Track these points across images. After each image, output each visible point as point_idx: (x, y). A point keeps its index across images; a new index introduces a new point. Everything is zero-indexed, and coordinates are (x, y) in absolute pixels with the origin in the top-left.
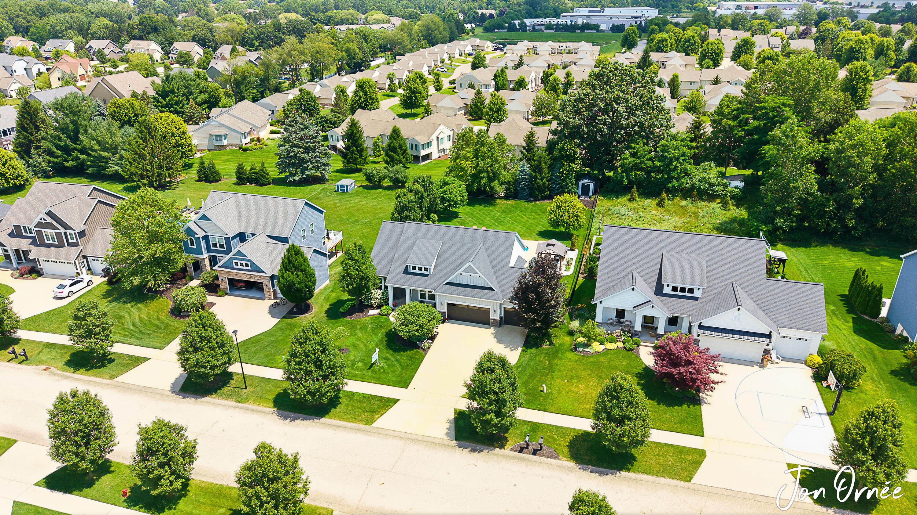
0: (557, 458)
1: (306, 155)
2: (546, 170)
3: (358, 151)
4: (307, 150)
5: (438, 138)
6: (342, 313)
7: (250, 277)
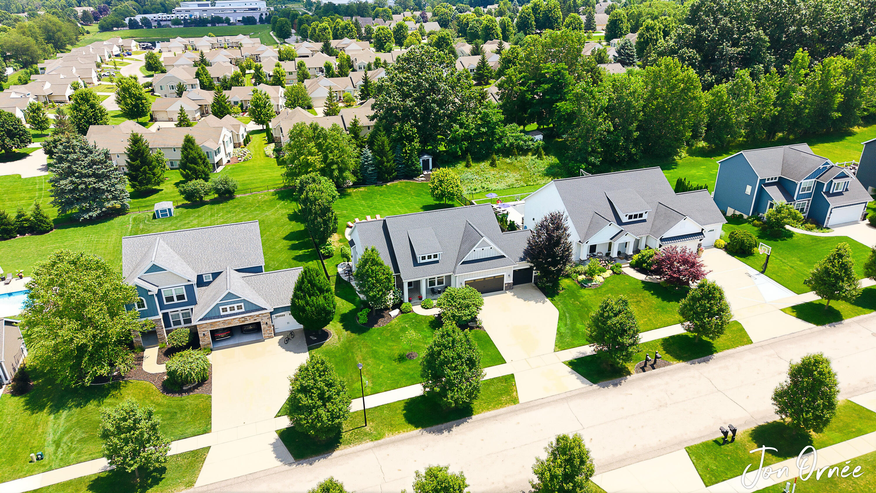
0: (669, 364)
1: (101, 184)
2: (390, 153)
4: (100, 177)
5: (223, 142)
6: (364, 324)
7: (243, 319)
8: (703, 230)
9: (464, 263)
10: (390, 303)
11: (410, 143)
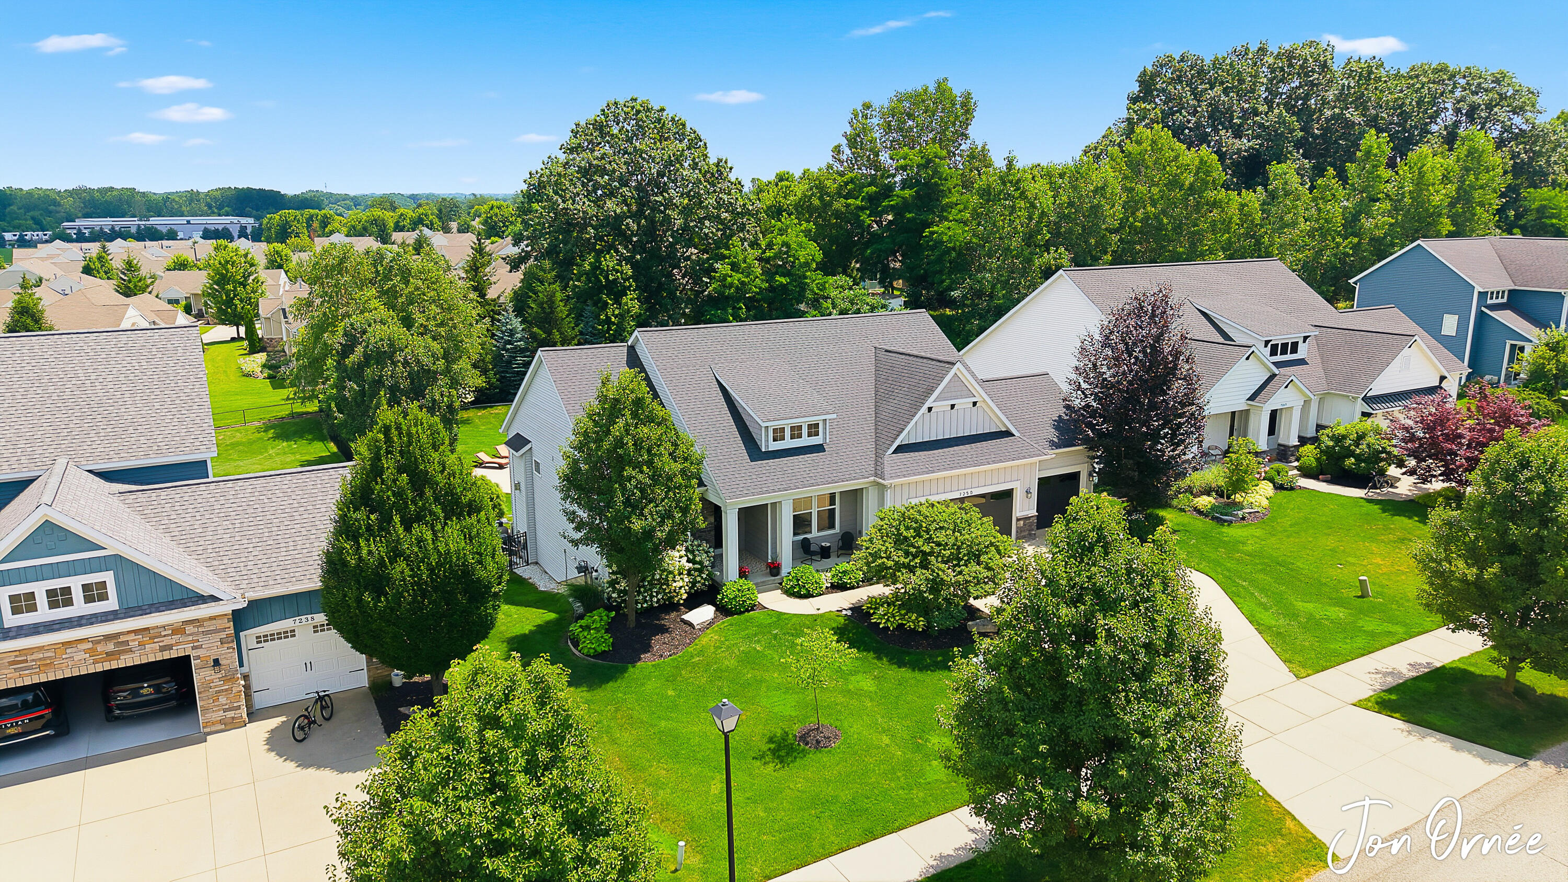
7: (111, 647)
8: (1443, 378)
9: (901, 449)
10: (681, 585)
11: (617, 301)
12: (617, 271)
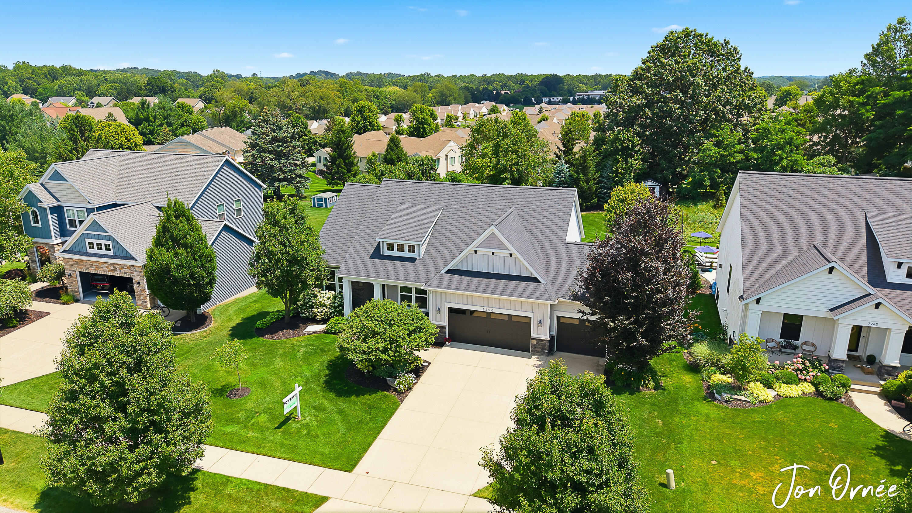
1: (276, 162)
2: (593, 169)
3: (346, 164)
4: (279, 156)
5: (447, 156)
6: (258, 329)
7: (112, 268)
9: (449, 271)
12: (631, 141)
